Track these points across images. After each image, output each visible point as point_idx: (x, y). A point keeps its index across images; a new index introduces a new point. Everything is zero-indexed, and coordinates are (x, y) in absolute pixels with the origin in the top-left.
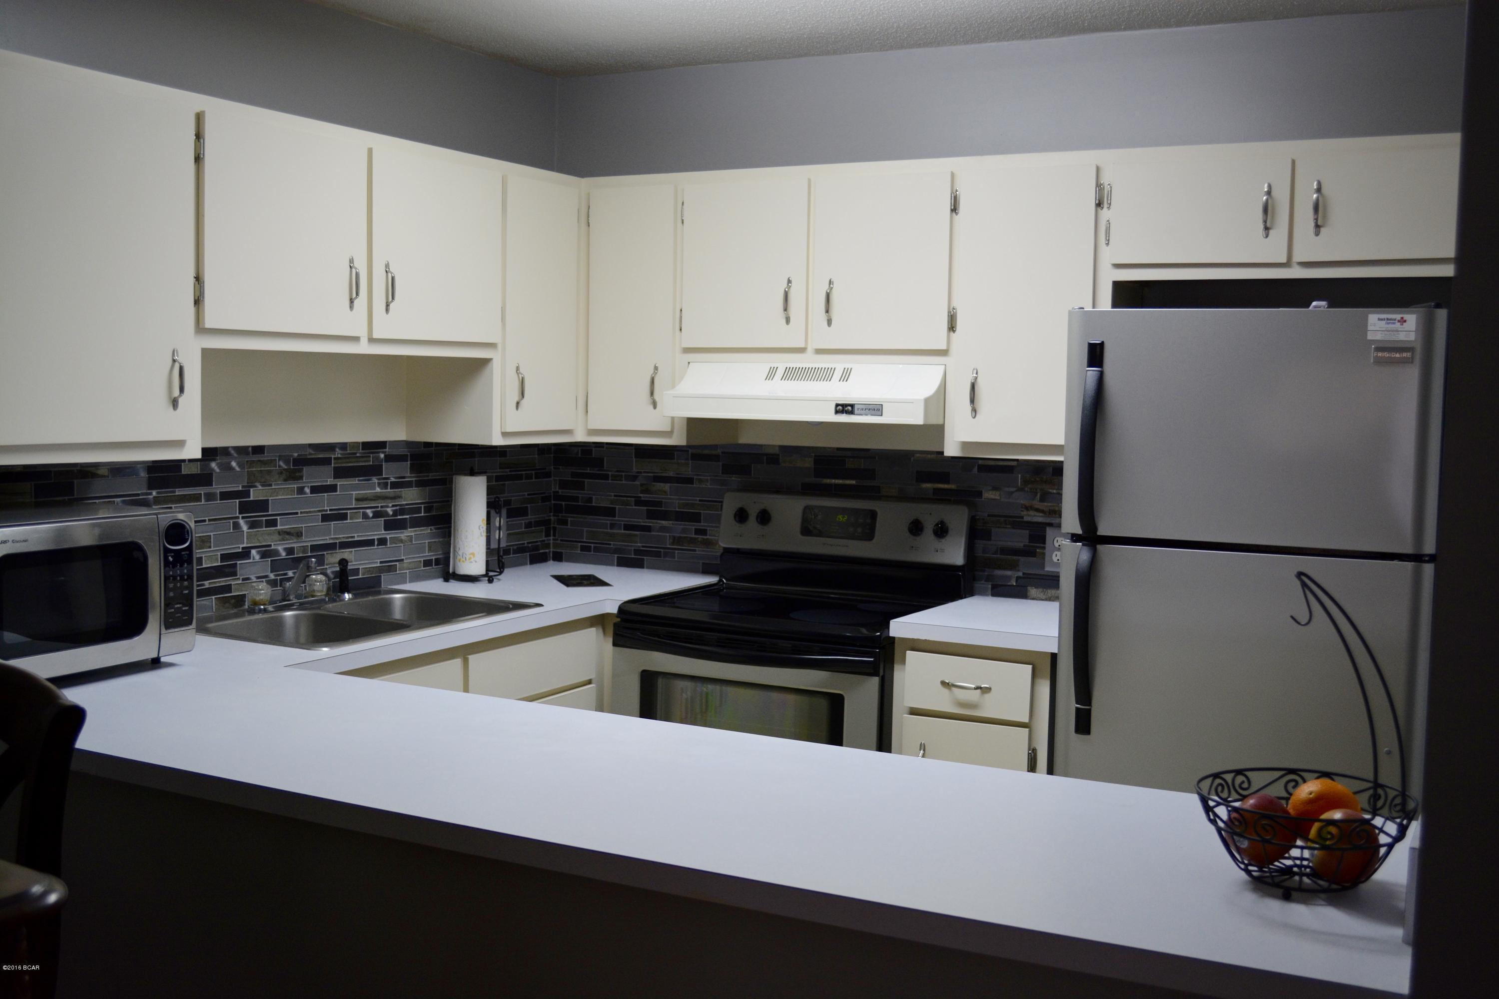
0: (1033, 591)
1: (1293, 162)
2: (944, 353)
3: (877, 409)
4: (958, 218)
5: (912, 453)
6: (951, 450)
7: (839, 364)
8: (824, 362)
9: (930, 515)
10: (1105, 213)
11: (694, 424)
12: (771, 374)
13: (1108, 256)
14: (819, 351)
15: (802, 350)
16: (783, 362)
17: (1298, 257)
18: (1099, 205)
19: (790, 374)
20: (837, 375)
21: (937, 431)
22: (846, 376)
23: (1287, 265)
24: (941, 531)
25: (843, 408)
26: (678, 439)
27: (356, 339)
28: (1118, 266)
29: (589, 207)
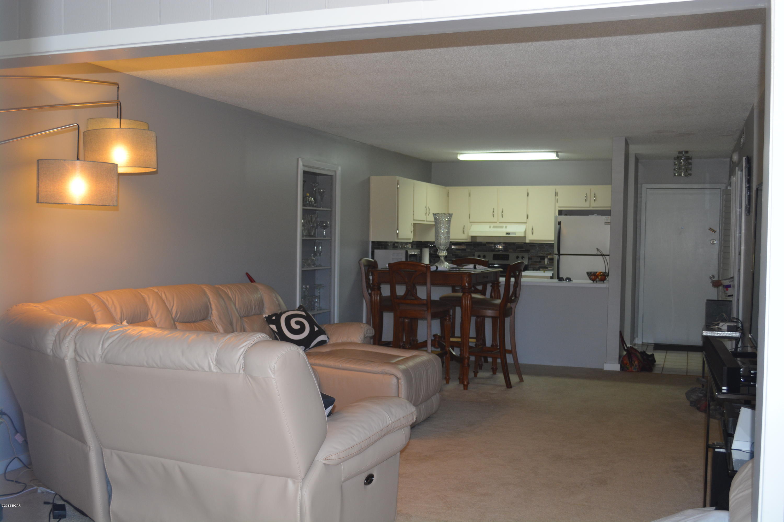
0: (541, 269)
1: (590, 189)
2: (526, 223)
3: (515, 233)
4: (528, 197)
5: (515, 243)
6: (527, 241)
7: (504, 225)
8: (501, 225)
9: (520, 255)
10: (557, 197)
11: (473, 237)
12: (490, 227)
13: (557, 205)
14: (500, 223)
15: (496, 222)
16: (492, 225)
17: (592, 206)
18: (556, 196)
19: (494, 227)
20: (504, 227)
21: (525, 237)
22: (506, 227)
23: (590, 207)
24: (523, 258)
25: (507, 233)
26: (469, 240)
27: (424, 221)
28: (559, 207)
29: (448, 193)
